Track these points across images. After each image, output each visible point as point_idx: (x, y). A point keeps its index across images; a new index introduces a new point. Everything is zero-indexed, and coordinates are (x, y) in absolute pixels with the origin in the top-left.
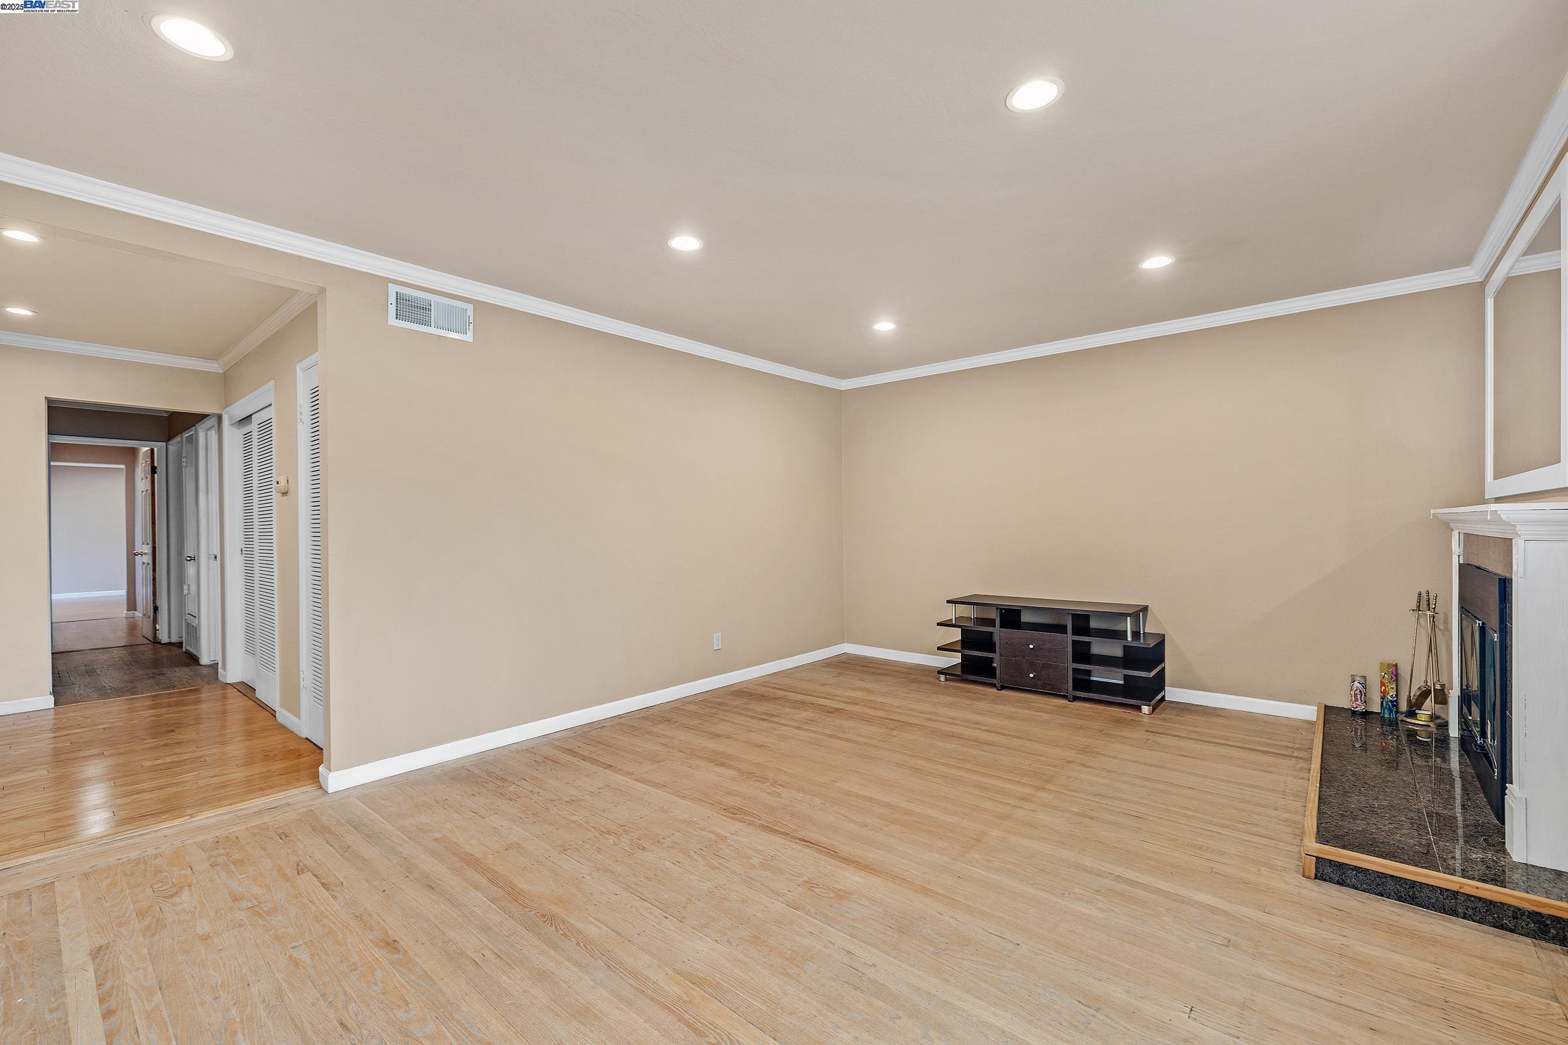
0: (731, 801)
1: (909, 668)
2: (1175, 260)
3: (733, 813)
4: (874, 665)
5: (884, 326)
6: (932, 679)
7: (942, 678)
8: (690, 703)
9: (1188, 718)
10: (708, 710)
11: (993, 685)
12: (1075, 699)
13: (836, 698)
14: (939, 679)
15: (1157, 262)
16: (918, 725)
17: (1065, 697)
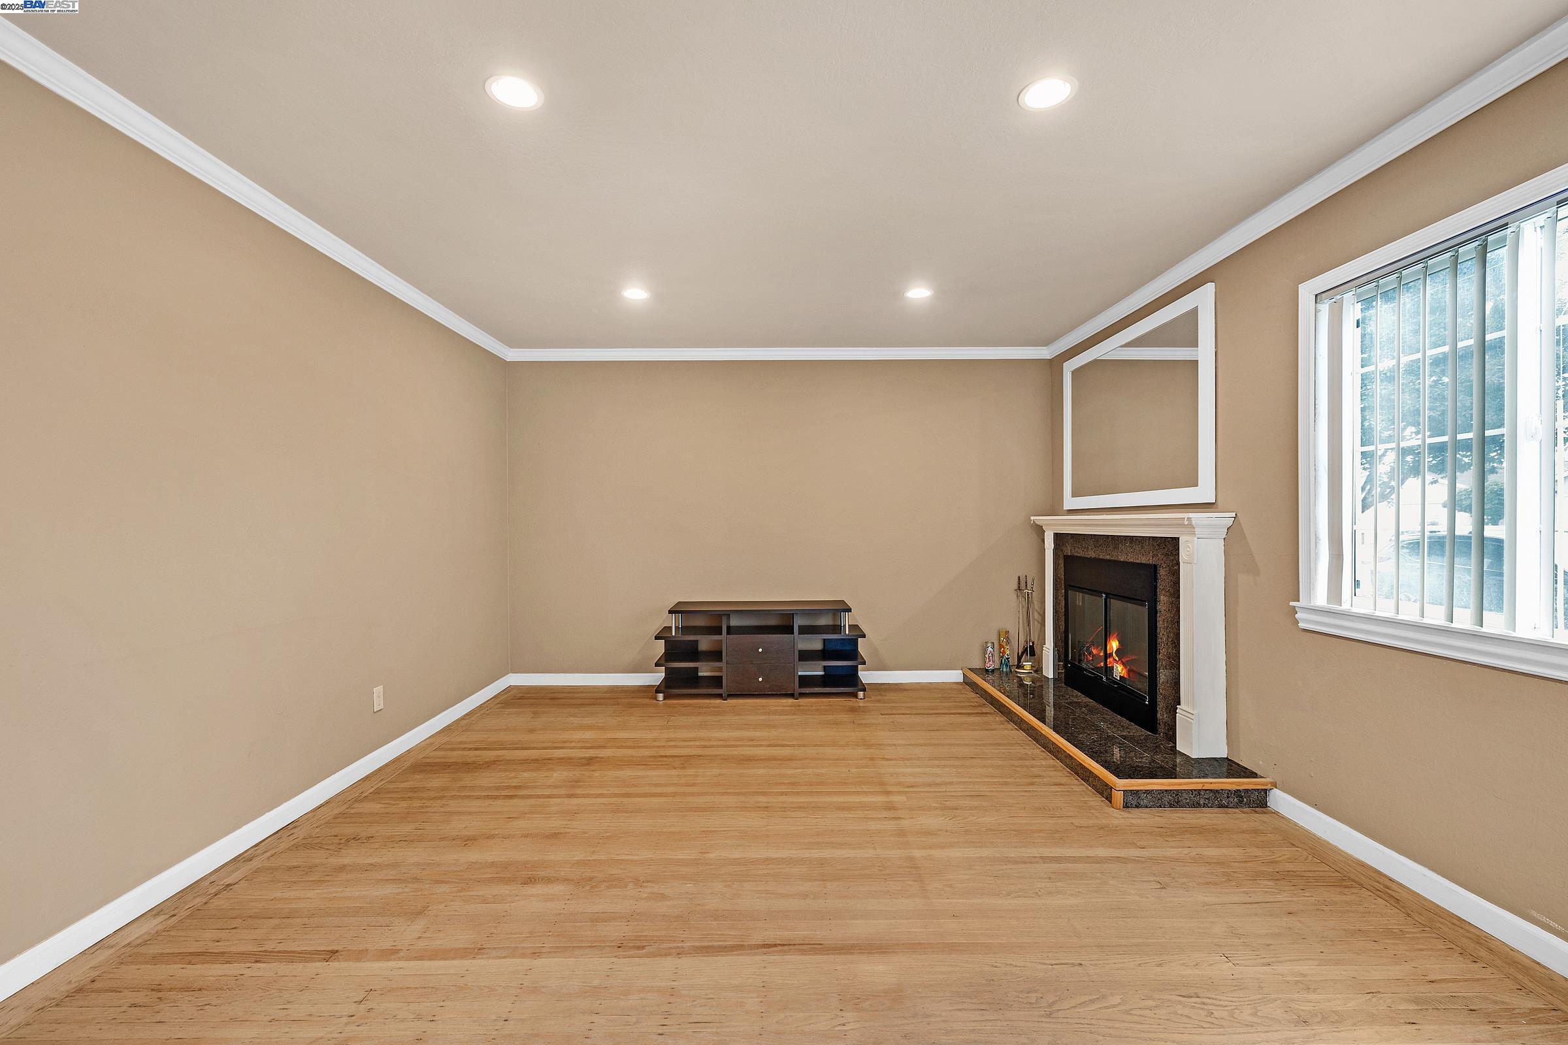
0: (614, 931)
1: (606, 692)
2: (933, 293)
3: (638, 948)
4: (564, 695)
5: (636, 294)
6: (647, 701)
7: (661, 696)
8: (357, 800)
9: (890, 696)
10: (404, 804)
11: (720, 696)
12: (802, 695)
13: (567, 745)
14: (656, 699)
15: (919, 293)
16: (701, 756)
17: (792, 696)
